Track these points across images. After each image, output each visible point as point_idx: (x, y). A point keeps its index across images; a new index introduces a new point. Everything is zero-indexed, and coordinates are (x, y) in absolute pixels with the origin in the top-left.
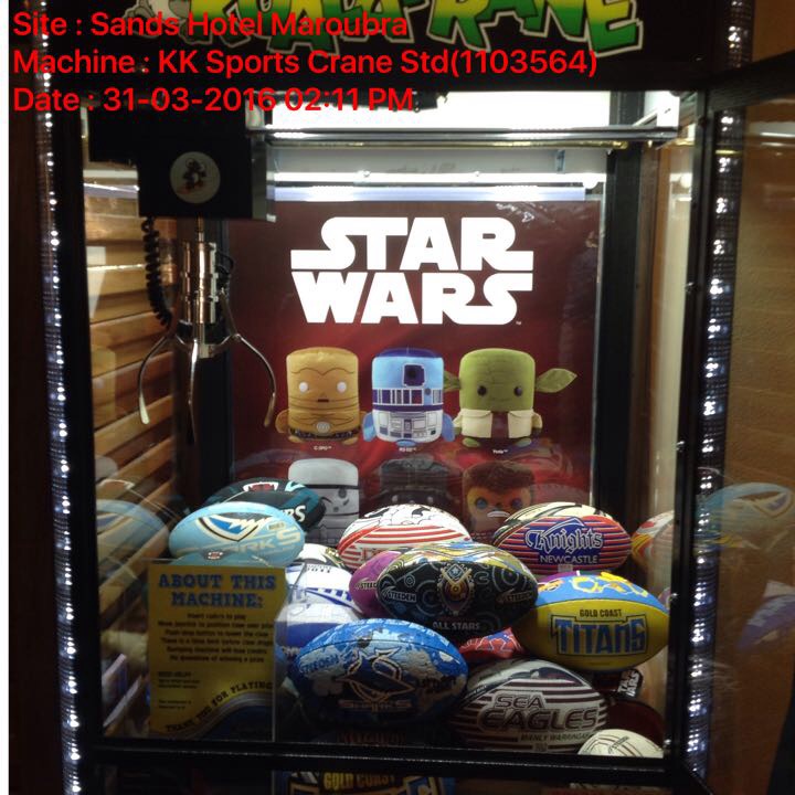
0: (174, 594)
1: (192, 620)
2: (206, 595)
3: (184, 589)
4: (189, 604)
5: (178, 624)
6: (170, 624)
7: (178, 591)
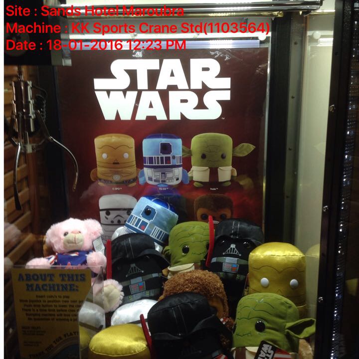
0: (27, 285)
1: (39, 299)
2: (46, 285)
3: (33, 282)
4: (36, 290)
5: (30, 301)
6: (26, 301)
7: (30, 283)
